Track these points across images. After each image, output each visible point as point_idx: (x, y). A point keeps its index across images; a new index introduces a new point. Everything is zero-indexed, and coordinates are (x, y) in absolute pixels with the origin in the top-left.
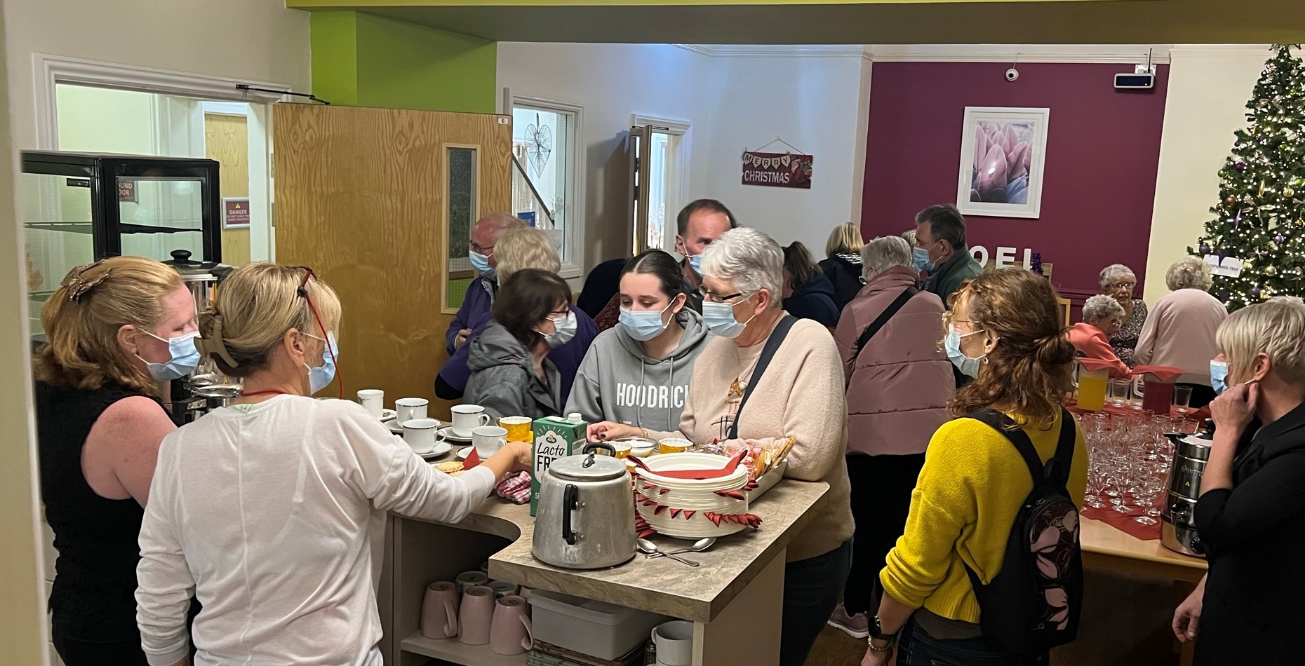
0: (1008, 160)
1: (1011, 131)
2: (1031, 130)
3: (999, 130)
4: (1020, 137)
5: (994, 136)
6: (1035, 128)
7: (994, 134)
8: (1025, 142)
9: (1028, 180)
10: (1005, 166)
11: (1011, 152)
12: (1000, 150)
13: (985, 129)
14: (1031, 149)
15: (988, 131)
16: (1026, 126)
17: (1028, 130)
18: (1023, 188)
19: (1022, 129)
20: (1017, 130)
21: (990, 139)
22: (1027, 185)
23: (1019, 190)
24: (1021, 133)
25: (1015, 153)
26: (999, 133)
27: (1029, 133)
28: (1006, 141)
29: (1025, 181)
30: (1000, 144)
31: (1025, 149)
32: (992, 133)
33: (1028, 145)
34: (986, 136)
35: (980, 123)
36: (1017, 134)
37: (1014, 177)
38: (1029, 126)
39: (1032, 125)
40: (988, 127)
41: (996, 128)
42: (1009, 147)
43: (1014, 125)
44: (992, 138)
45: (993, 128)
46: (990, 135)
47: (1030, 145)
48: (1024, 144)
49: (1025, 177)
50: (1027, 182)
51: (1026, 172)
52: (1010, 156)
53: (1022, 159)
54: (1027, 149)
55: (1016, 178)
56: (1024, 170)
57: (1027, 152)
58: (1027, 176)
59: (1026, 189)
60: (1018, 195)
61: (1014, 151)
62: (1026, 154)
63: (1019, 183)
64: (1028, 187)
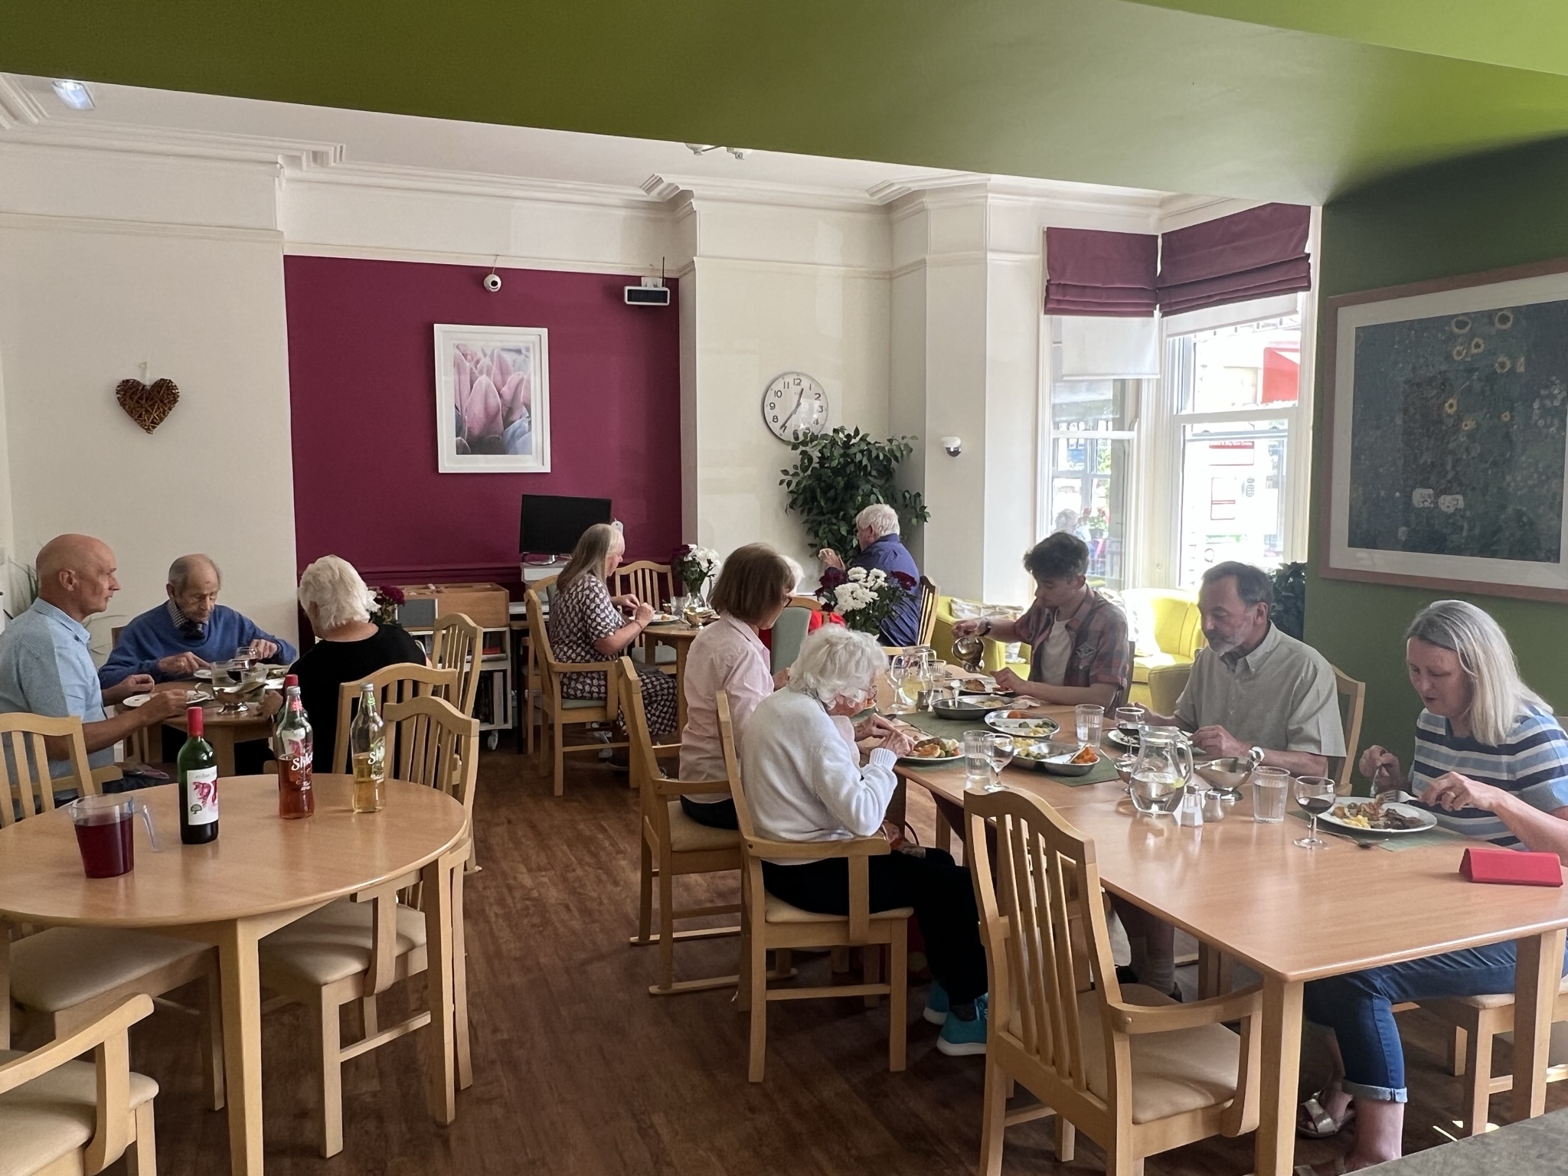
0: (500, 395)
1: (499, 356)
2: (526, 356)
3: (485, 355)
4: (513, 365)
5: (478, 366)
6: (531, 354)
7: (478, 362)
8: (521, 373)
9: (530, 422)
10: (498, 405)
11: (504, 386)
12: (488, 386)
13: (465, 355)
14: (529, 382)
15: (469, 357)
16: (519, 351)
17: (523, 357)
18: (526, 433)
19: (514, 356)
20: (509, 358)
21: (474, 369)
22: (530, 429)
23: (519, 436)
24: (514, 362)
25: (509, 388)
26: (485, 362)
27: (524, 361)
28: (495, 370)
29: (527, 425)
30: (488, 374)
31: (521, 381)
32: (475, 359)
33: (525, 377)
34: (468, 364)
35: (458, 347)
36: (510, 363)
37: (512, 419)
38: (524, 351)
39: (528, 350)
40: (469, 352)
41: (480, 355)
42: (500, 379)
43: (503, 349)
44: (476, 368)
45: (475, 353)
46: (473, 363)
47: (527, 377)
48: (519, 374)
49: (526, 419)
50: (530, 425)
51: (527, 413)
52: (503, 391)
53: (520, 395)
54: (525, 383)
55: (514, 420)
56: (524, 409)
57: (525, 386)
58: (528, 417)
59: (529, 435)
60: (519, 443)
61: (509, 385)
62: (525, 388)
63: (519, 427)
64: (530, 432)
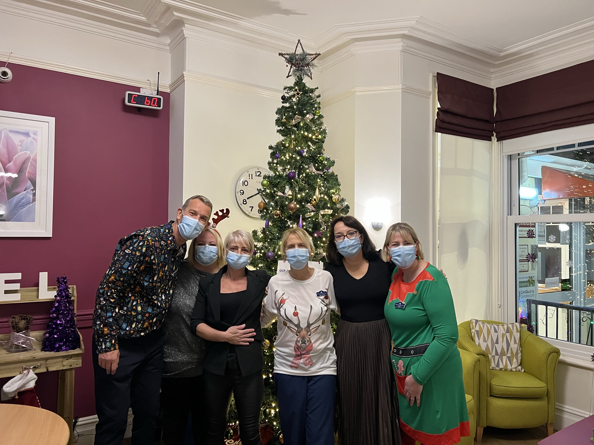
1: (7, 137)
2: (34, 139)
4: (21, 145)
6: (39, 138)
8: (28, 152)
9: (34, 195)
11: (10, 162)
14: (35, 161)
16: (27, 134)
17: (30, 139)
18: (29, 203)
19: (22, 137)
20: (16, 139)
22: (34, 200)
23: (23, 206)
24: (21, 142)
25: (15, 164)
27: (32, 142)
29: (31, 196)
31: (28, 159)
33: (32, 157)
36: (16, 142)
37: (17, 190)
38: (31, 135)
39: (35, 134)
42: (6, 156)
43: (11, 131)
47: (34, 156)
48: (26, 153)
49: (30, 191)
50: (34, 197)
51: (32, 186)
52: (9, 166)
53: (25, 171)
54: (31, 160)
55: (18, 192)
56: (29, 183)
57: (31, 163)
58: (33, 190)
59: (33, 205)
60: (22, 212)
61: (14, 161)
62: (30, 165)
63: (23, 199)
64: (34, 202)
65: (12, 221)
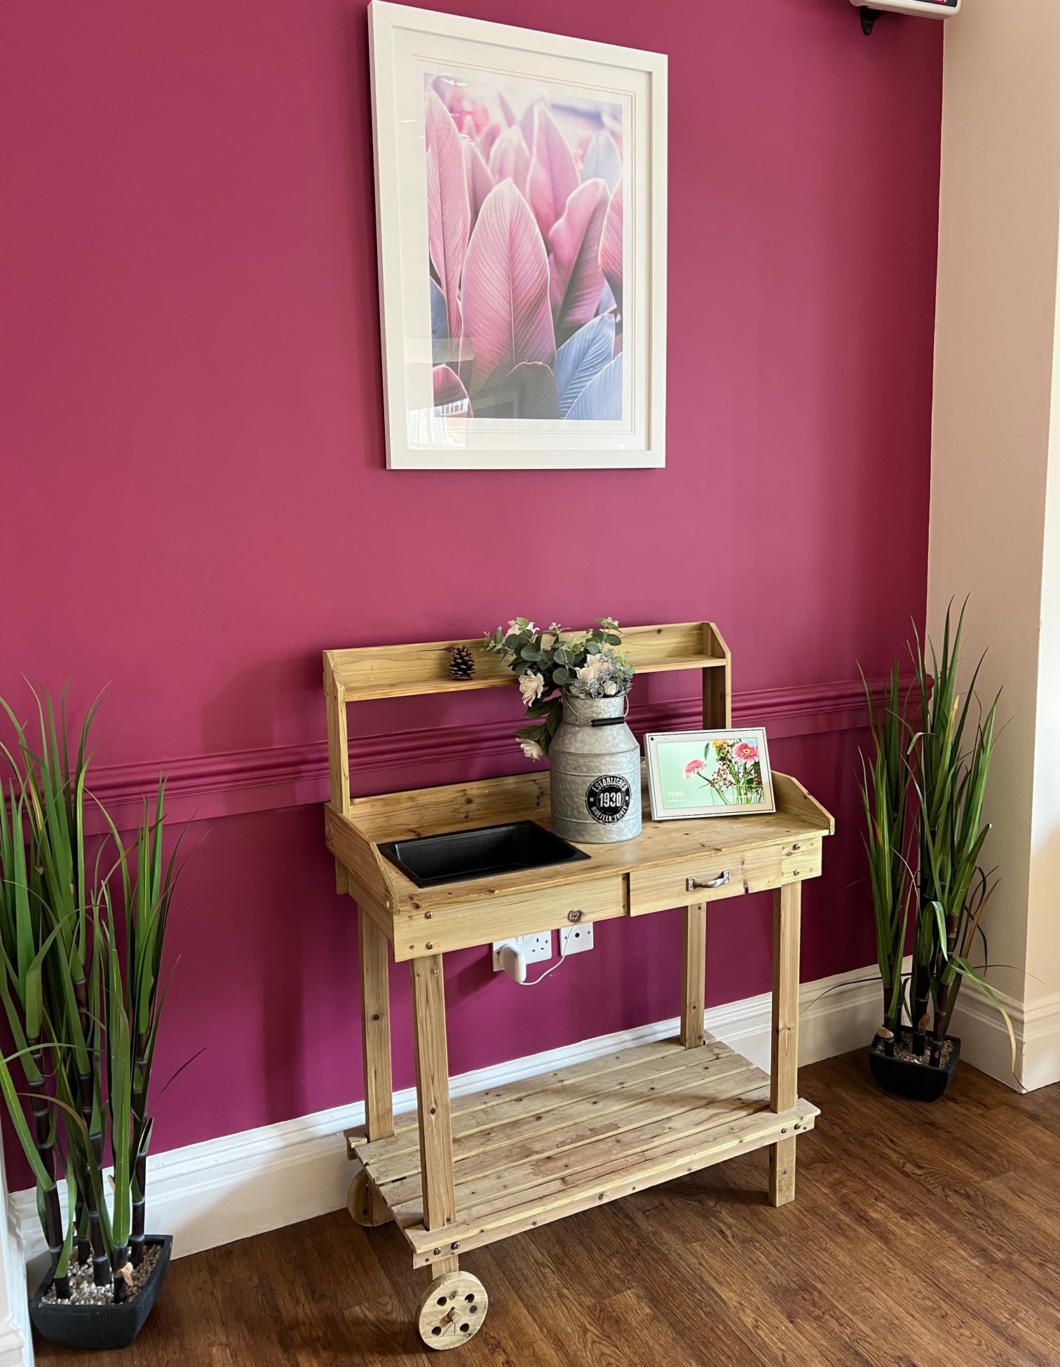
0: (550, 248)
1: (548, 130)
2: (613, 134)
3: (510, 121)
4: (582, 158)
5: (493, 150)
6: (626, 131)
7: (492, 136)
8: (601, 182)
9: (619, 328)
10: (543, 272)
11: (557, 218)
12: (520, 207)
13: (456, 113)
14: (618, 210)
15: (468, 120)
16: (594, 118)
17: (605, 134)
18: (607, 358)
19: (584, 130)
20: (570, 133)
21: (482, 160)
22: (619, 348)
23: (595, 367)
24: (584, 144)
25: (570, 221)
26: (510, 137)
27: (608, 147)
28: (536, 171)
29: (612, 334)
30: (519, 181)
31: (600, 205)
32: (485, 130)
33: (611, 197)
34: (464, 141)
35: (437, 86)
36: (573, 150)
37: (578, 314)
38: (606, 119)
39: (616, 117)
40: (467, 106)
41: (496, 117)
42: (548, 196)
43: (555, 107)
44: (488, 157)
45: (485, 112)
46: (479, 139)
47: (615, 196)
48: (596, 184)
49: (610, 318)
50: (619, 336)
51: (613, 300)
52: (556, 231)
53: (596, 248)
54: (608, 210)
55: (581, 320)
56: (606, 289)
57: (610, 220)
58: (615, 312)
59: (616, 363)
60: (591, 385)
61: (569, 214)
62: (607, 227)
63: (592, 342)
64: (620, 354)
65: (566, 419)
